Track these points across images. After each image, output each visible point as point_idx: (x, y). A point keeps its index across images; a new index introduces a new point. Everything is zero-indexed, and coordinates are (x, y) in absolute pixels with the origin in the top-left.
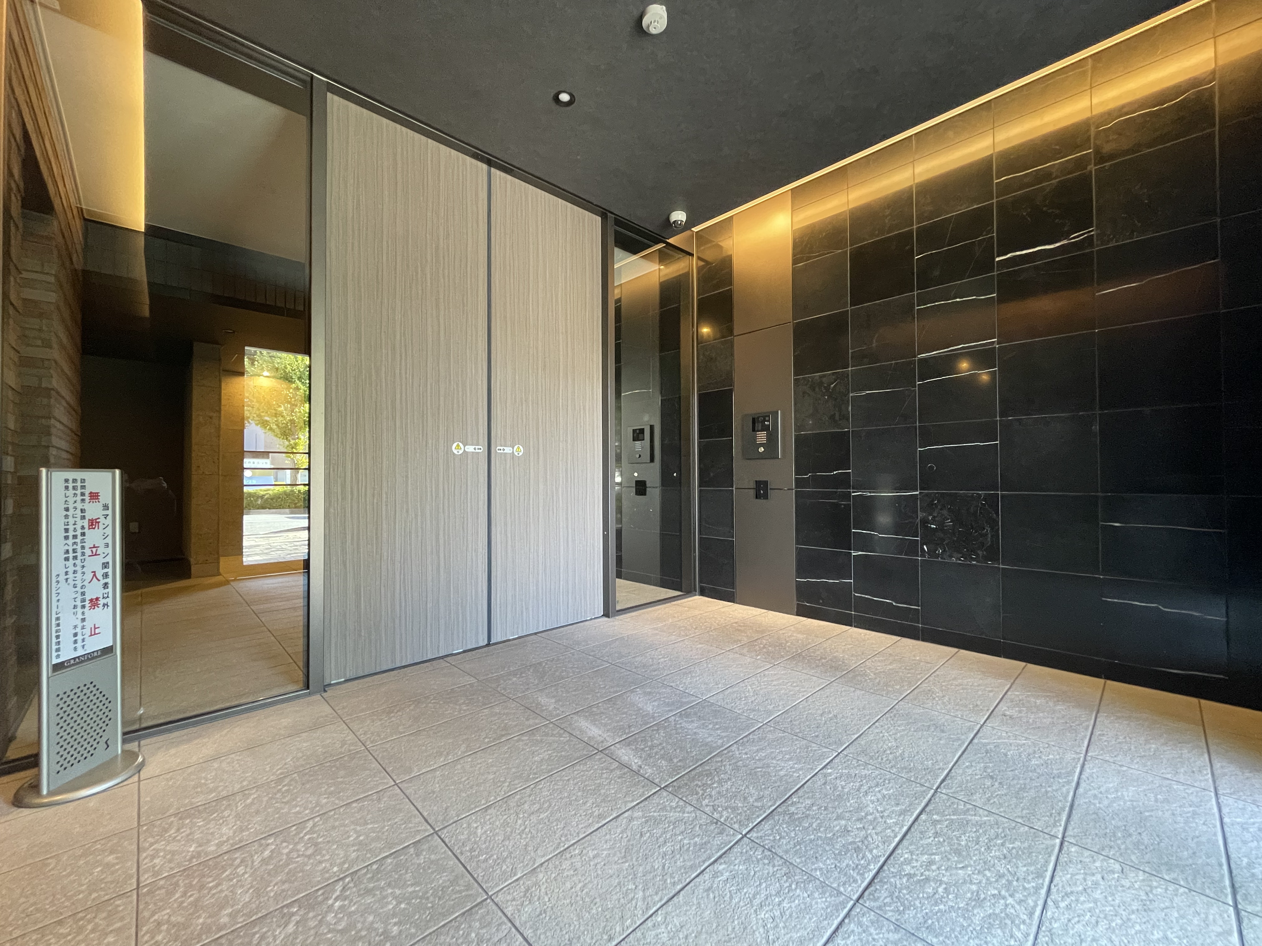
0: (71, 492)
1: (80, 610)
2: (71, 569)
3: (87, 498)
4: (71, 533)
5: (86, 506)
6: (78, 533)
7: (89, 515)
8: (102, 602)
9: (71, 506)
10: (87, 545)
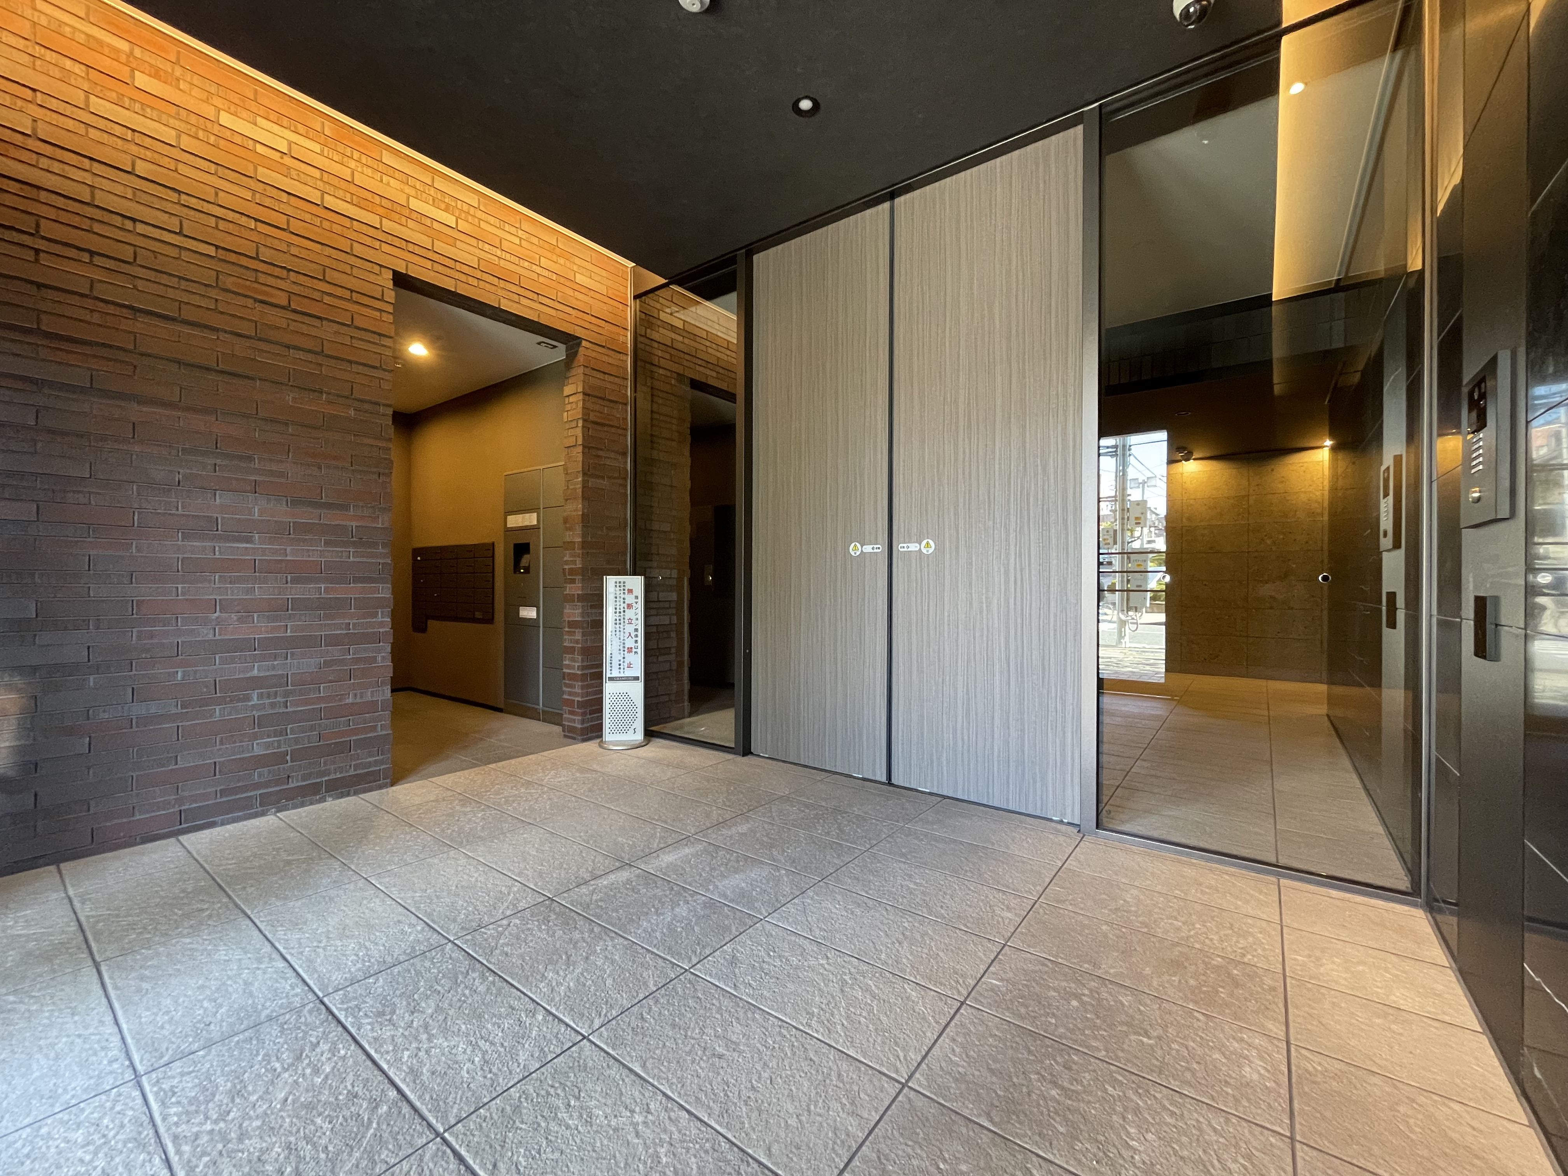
0: (618, 588)
1: (622, 652)
2: (618, 629)
3: (626, 592)
4: (618, 610)
5: (626, 596)
6: (622, 610)
7: (627, 602)
8: (634, 650)
9: (618, 596)
10: (627, 618)
